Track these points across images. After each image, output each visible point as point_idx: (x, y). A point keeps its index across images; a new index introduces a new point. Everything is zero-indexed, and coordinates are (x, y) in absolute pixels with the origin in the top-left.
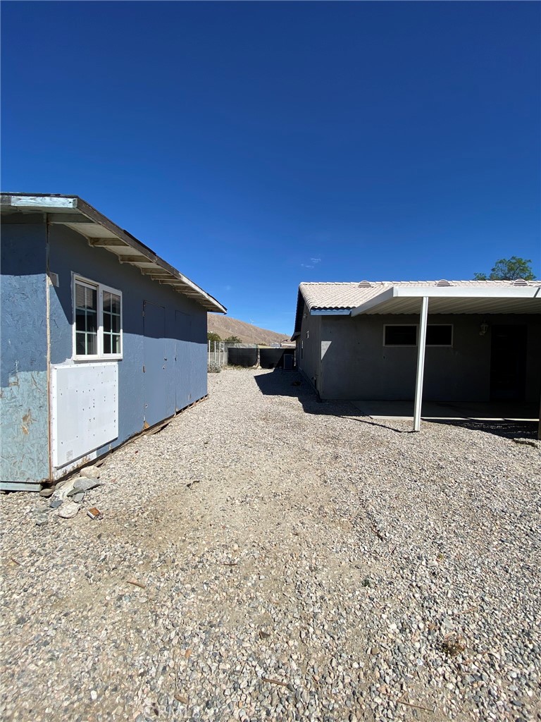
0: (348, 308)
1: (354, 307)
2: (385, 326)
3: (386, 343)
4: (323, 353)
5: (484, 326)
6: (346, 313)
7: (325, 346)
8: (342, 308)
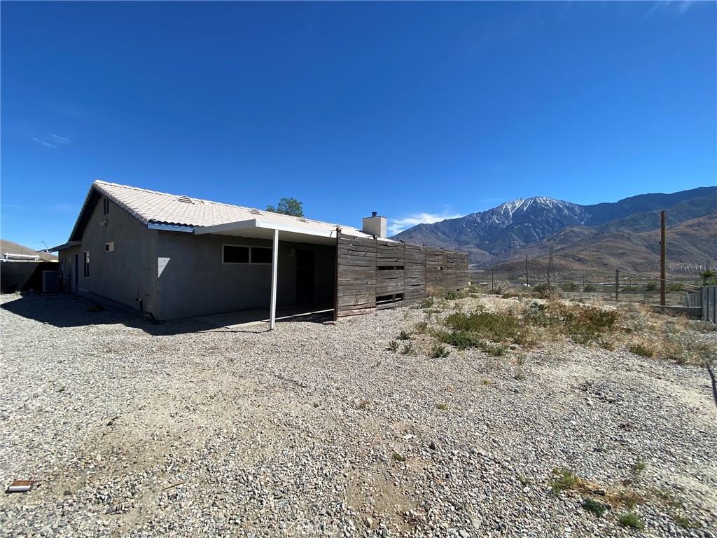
0: (191, 226)
1: (197, 226)
2: (223, 245)
3: (225, 261)
4: (160, 270)
5: (293, 250)
6: (189, 230)
7: (163, 262)
8: (185, 225)
